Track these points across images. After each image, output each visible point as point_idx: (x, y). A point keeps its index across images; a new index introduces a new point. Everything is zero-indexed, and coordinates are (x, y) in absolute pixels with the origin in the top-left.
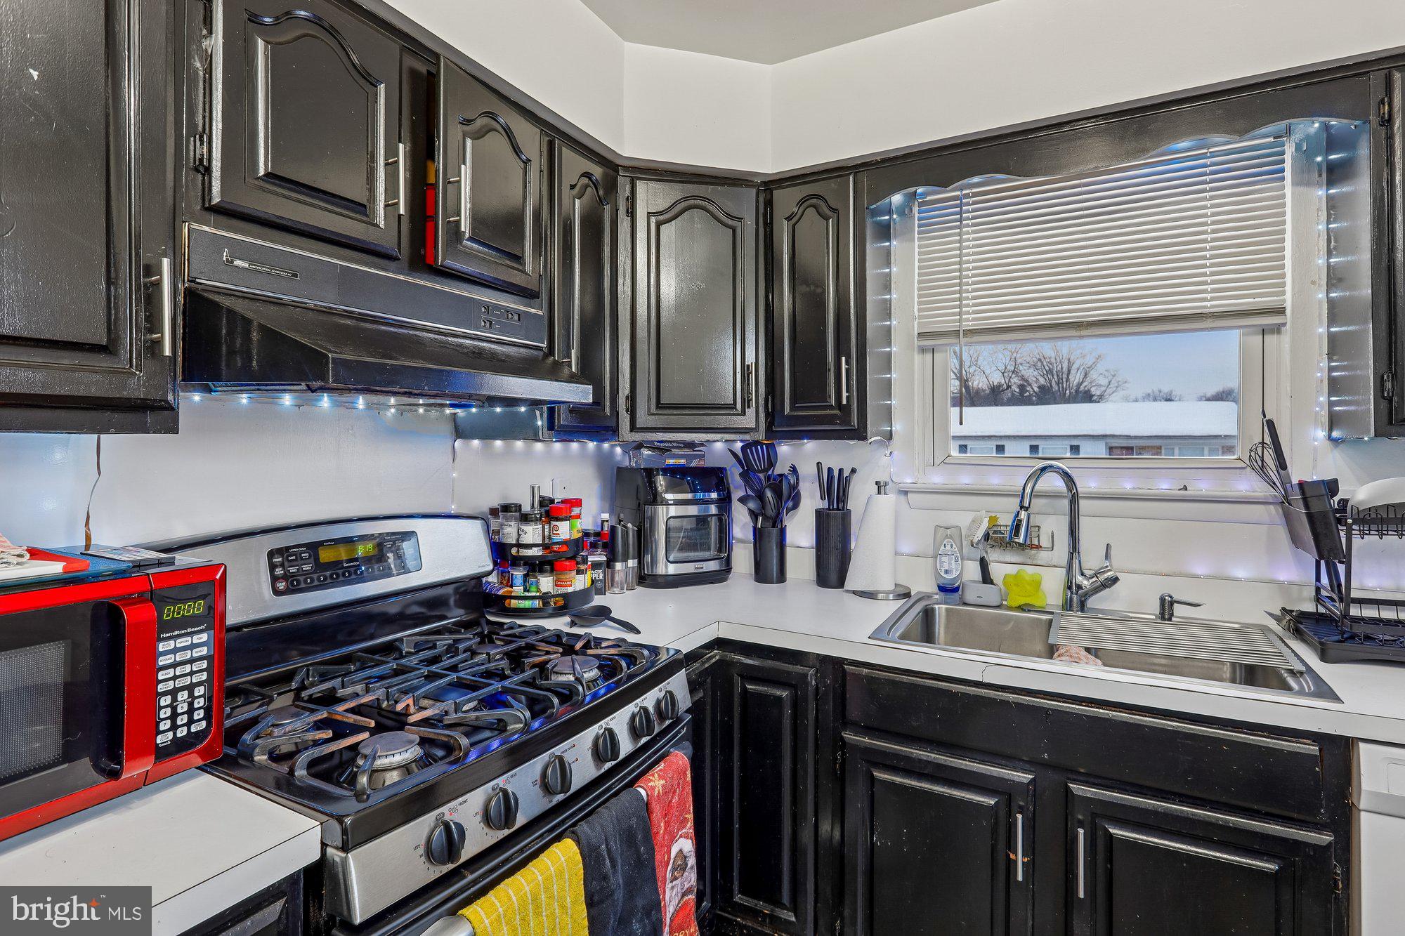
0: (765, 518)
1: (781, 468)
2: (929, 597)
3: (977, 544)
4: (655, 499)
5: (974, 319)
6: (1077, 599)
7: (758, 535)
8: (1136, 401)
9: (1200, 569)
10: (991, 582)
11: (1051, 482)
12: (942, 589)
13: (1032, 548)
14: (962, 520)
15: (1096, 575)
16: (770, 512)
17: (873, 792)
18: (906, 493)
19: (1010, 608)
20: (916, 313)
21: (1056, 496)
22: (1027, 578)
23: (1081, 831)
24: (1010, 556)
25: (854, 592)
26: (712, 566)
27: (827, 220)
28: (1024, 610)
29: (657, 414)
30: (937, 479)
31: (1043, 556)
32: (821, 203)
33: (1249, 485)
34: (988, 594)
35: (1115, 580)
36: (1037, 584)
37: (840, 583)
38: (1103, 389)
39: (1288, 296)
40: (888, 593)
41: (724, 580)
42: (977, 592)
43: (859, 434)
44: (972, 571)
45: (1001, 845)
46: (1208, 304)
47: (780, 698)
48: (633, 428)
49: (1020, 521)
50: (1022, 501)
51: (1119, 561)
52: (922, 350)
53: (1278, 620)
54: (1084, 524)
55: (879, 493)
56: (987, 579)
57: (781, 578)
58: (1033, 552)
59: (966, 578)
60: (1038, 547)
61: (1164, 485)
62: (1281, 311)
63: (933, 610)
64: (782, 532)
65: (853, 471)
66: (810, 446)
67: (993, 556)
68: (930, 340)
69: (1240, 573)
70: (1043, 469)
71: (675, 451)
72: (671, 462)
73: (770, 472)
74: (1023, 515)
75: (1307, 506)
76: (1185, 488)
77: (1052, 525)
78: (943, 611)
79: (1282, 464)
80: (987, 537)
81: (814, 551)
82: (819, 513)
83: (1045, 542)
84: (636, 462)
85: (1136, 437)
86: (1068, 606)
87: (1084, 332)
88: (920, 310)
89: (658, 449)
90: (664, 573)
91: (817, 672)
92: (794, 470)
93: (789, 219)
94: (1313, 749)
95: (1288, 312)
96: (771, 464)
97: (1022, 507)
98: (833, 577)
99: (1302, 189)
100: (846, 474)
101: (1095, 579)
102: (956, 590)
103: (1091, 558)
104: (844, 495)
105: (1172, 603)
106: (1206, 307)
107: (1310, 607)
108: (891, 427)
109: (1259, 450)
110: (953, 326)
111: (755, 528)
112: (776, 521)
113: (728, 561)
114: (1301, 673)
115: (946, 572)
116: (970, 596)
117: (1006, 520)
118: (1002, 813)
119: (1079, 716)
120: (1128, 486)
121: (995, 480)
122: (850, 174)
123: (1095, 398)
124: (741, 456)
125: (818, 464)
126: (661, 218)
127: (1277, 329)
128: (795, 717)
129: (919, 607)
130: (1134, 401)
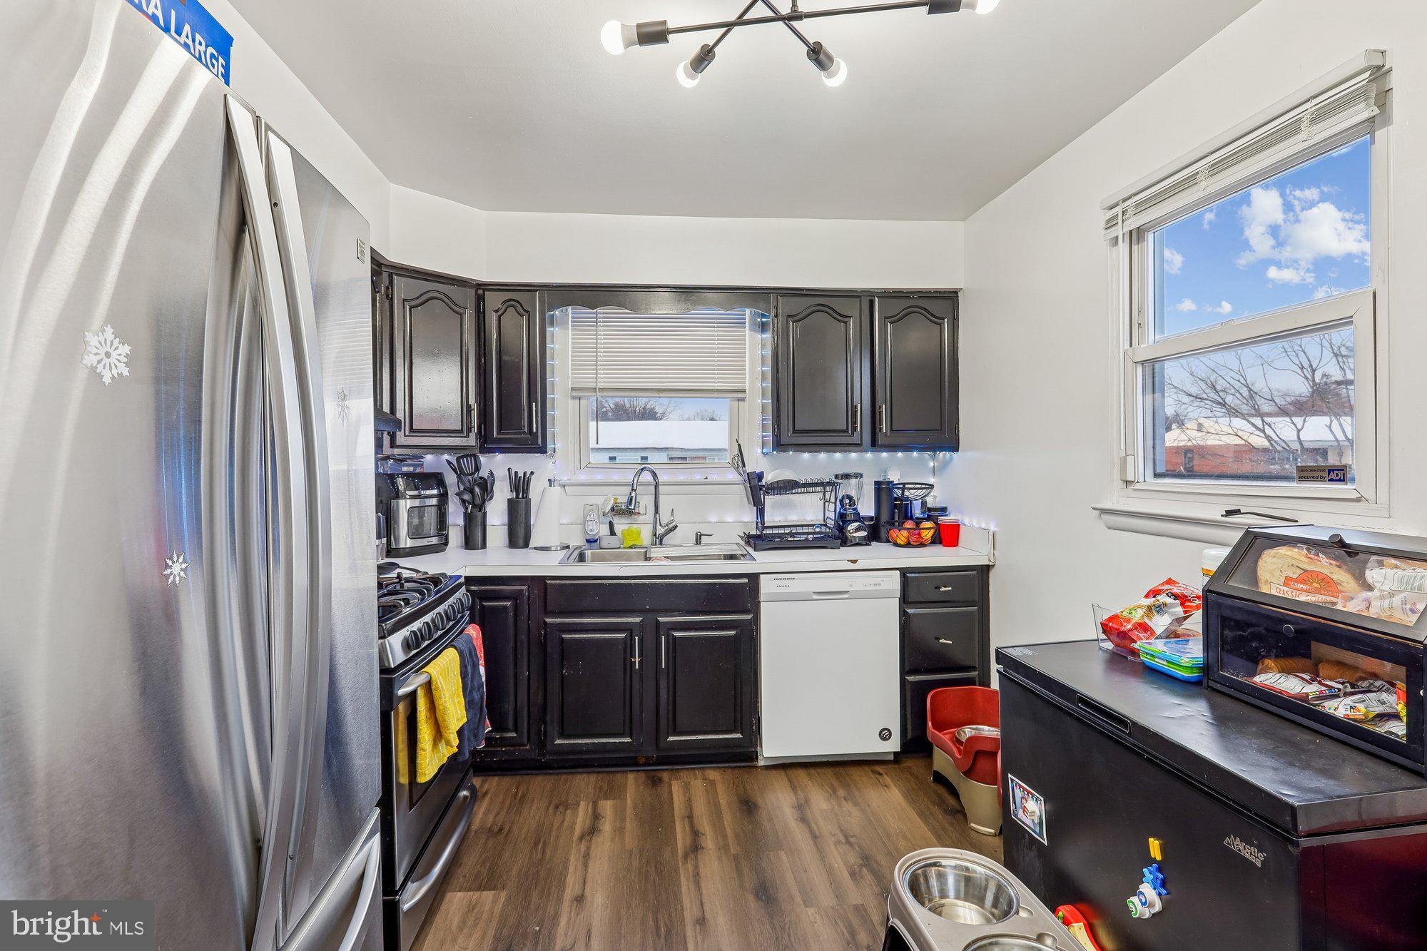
0: (474, 506)
1: (484, 473)
2: (580, 547)
3: (608, 513)
4: (398, 495)
5: (604, 382)
6: (659, 540)
7: (469, 519)
8: (689, 419)
9: (714, 520)
10: (615, 535)
11: (647, 477)
12: (588, 541)
13: (635, 514)
14: (599, 501)
15: (667, 525)
16: (478, 502)
17: (563, 647)
18: (564, 486)
19: (624, 548)
20: (570, 375)
21: (649, 484)
22: (634, 530)
23: (663, 637)
24: (624, 520)
25: (535, 548)
26: (435, 541)
27: (522, 316)
28: (632, 548)
29: (409, 436)
30: (582, 477)
31: (641, 518)
32: (518, 305)
33: (733, 476)
34: (613, 541)
35: (676, 527)
36: (639, 533)
37: (526, 545)
38: (665, 407)
39: (747, 384)
40: (557, 546)
41: (444, 550)
42: (607, 541)
43: (542, 450)
44: (605, 530)
45: (628, 654)
46: (716, 385)
47: (506, 607)
48: (393, 445)
49: (632, 497)
50: (633, 487)
51: (678, 519)
52: (574, 398)
53: (742, 537)
54: (662, 499)
55: (550, 486)
56: (613, 533)
57: (484, 546)
58: (636, 516)
59: (601, 534)
60: (639, 513)
61: (698, 477)
62: (744, 391)
63: (584, 553)
64: (485, 514)
65: (532, 473)
66: (499, 457)
67: (616, 520)
68: (577, 392)
69: (729, 519)
70: (642, 469)
71: (409, 462)
72: (405, 469)
73: (476, 475)
74: (633, 494)
75: (750, 484)
76: (707, 478)
77: (645, 501)
78: (590, 554)
79: (744, 466)
80: (613, 509)
81: (507, 527)
82: (509, 501)
83: (642, 511)
84: (384, 469)
85: (688, 450)
86: (654, 544)
87: (661, 395)
88: (572, 374)
89: (399, 460)
90: (404, 546)
91: (529, 588)
92: (491, 473)
93: (496, 311)
94: (746, 581)
95: (747, 391)
96: (477, 469)
97: (632, 490)
98: (521, 542)
99: (752, 333)
100: (528, 475)
101: (667, 527)
102: (596, 541)
103: (665, 517)
104: (527, 489)
105: (700, 536)
106: (714, 386)
107: (754, 532)
108: (554, 444)
109: (736, 458)
110: (592, 385)
111: (465, 514)
112: (481, 508)
113: (447, 537)
114: (746, 555)
115: (591, 531)
116: (604, 544)
117: (623, 500)
118: (629, 640)
119: (661, 584)
120: (682, 478)
121: (616, 477)
122: (537, 290)
123: (658, 415)
124: (456, 465)
125: (509, 469)
126: (413, 303)
127: (743, 399)
128: (516, 615)
129: (576, 553)
130: (686, 420)
